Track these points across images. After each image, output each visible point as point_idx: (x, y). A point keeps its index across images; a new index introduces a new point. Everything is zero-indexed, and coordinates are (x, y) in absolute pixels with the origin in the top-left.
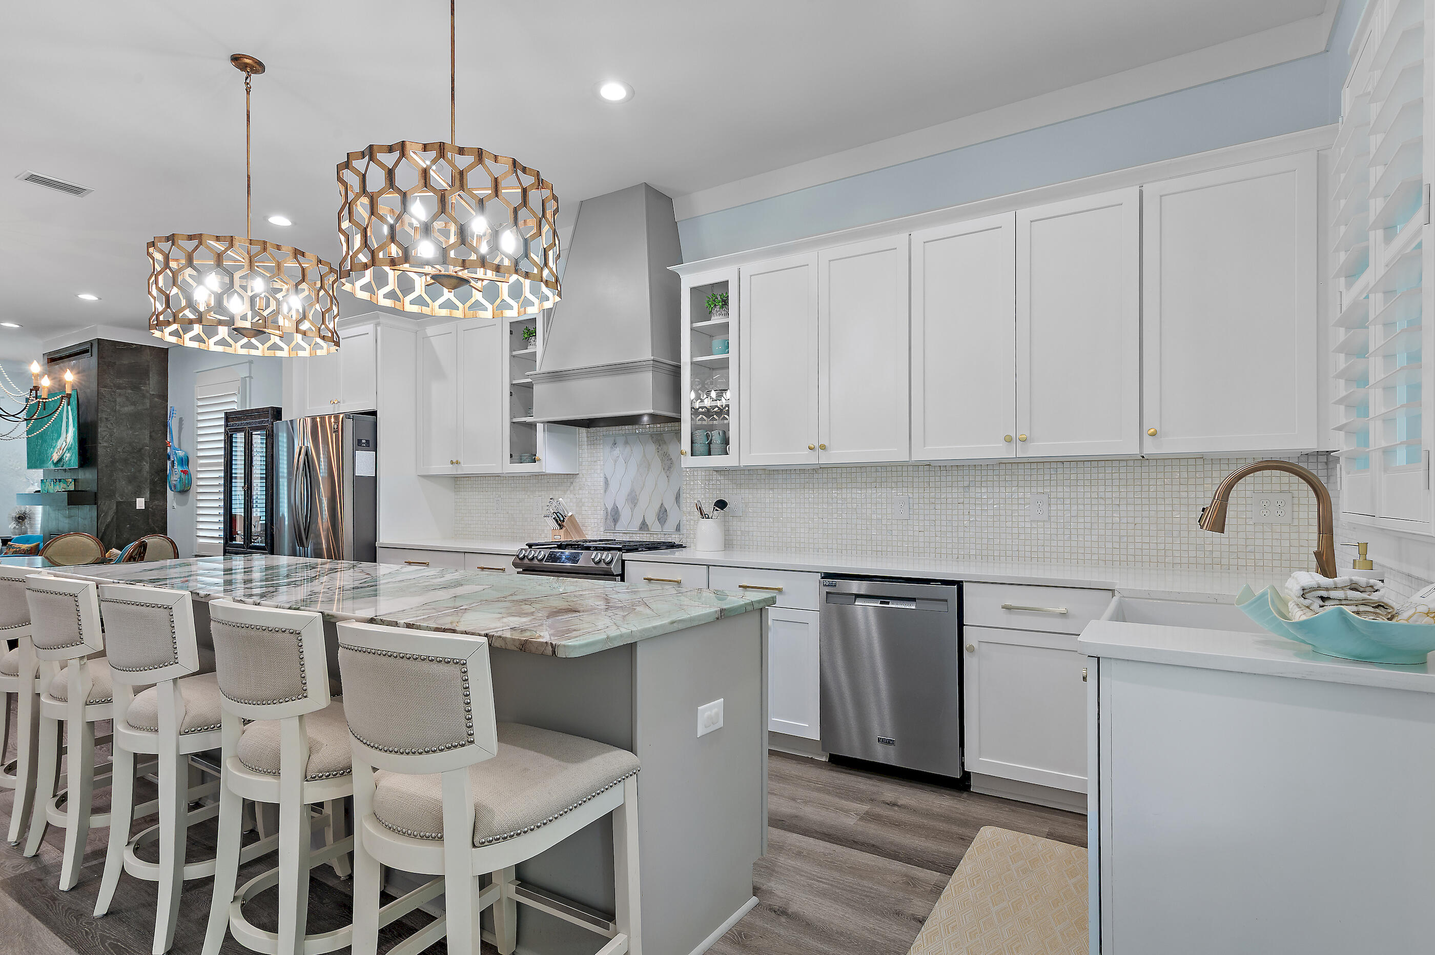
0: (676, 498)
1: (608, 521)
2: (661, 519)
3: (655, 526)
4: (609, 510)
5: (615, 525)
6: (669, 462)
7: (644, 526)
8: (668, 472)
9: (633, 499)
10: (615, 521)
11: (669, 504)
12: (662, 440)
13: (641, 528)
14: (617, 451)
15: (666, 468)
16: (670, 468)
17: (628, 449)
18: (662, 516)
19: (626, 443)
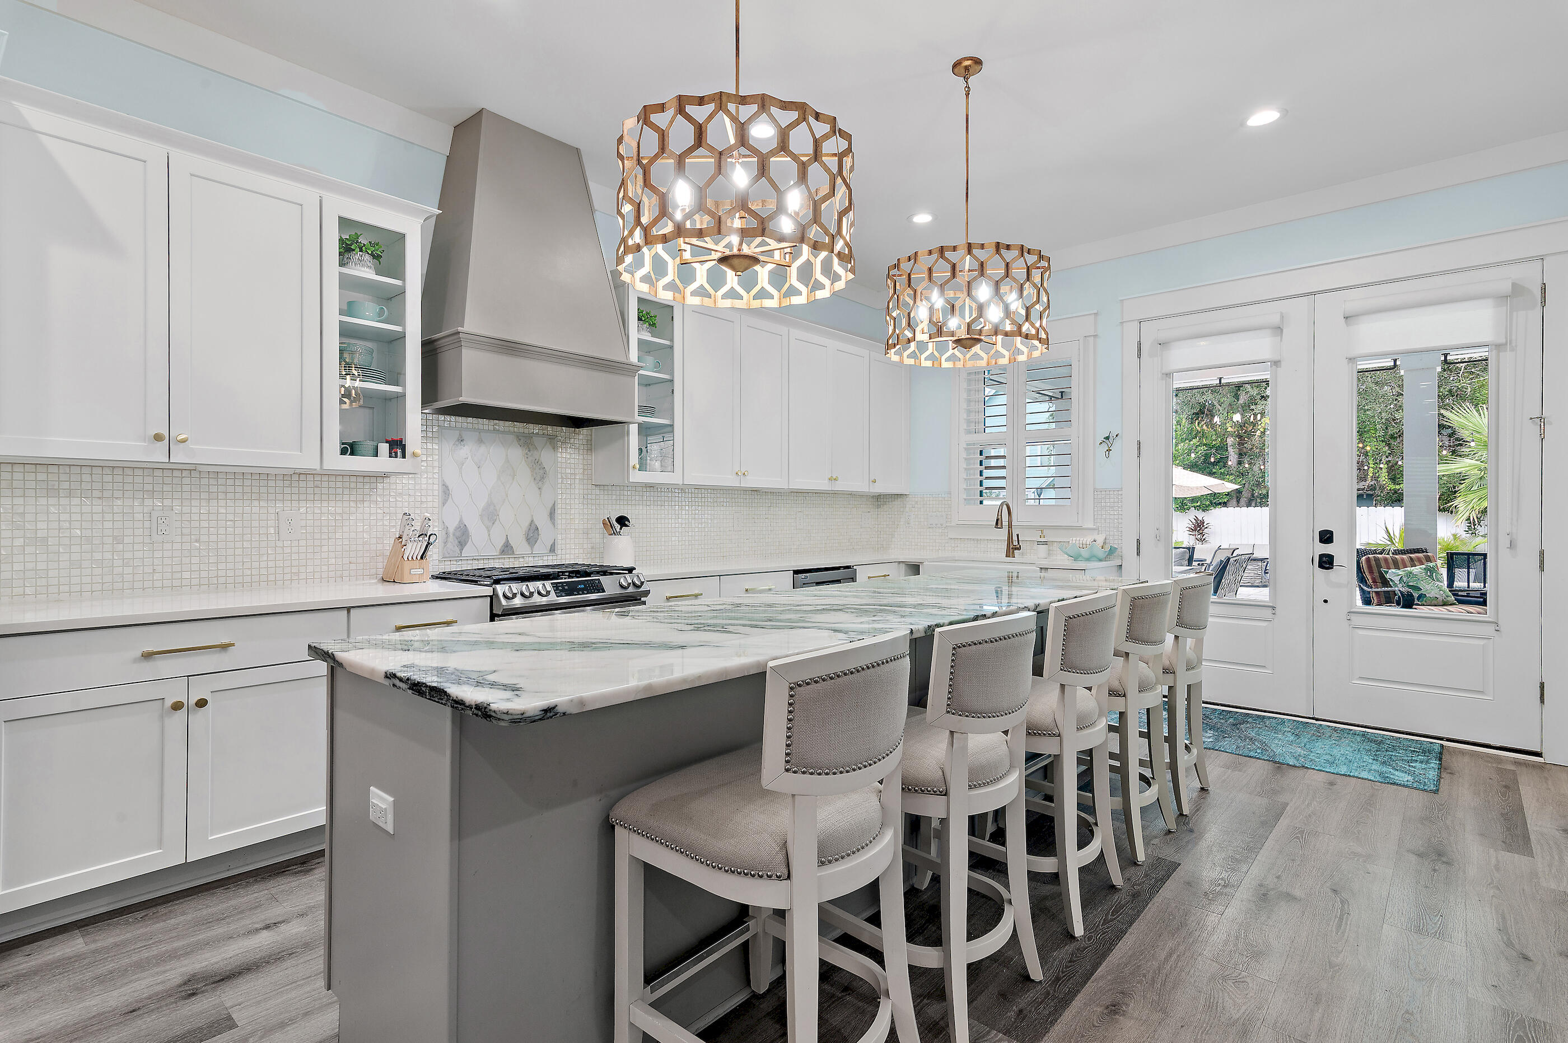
0: (551, 514)
1: (449, 545)
2: (531, 540)
3: (520, 546)
4: (451, 530)
5: (461, 550)
6: (542, 471)
7: (507, 549)
8: (540, 483)
9: (490, 515)
10: (462, 544)
11: (542, 521)
12: (532, 445)
13: (503, 551)
14: (465, 451)
15: (538, 478)
16: (542, 478)
17: (483, 449)
18: (532, 535)
19: (480, 441)
